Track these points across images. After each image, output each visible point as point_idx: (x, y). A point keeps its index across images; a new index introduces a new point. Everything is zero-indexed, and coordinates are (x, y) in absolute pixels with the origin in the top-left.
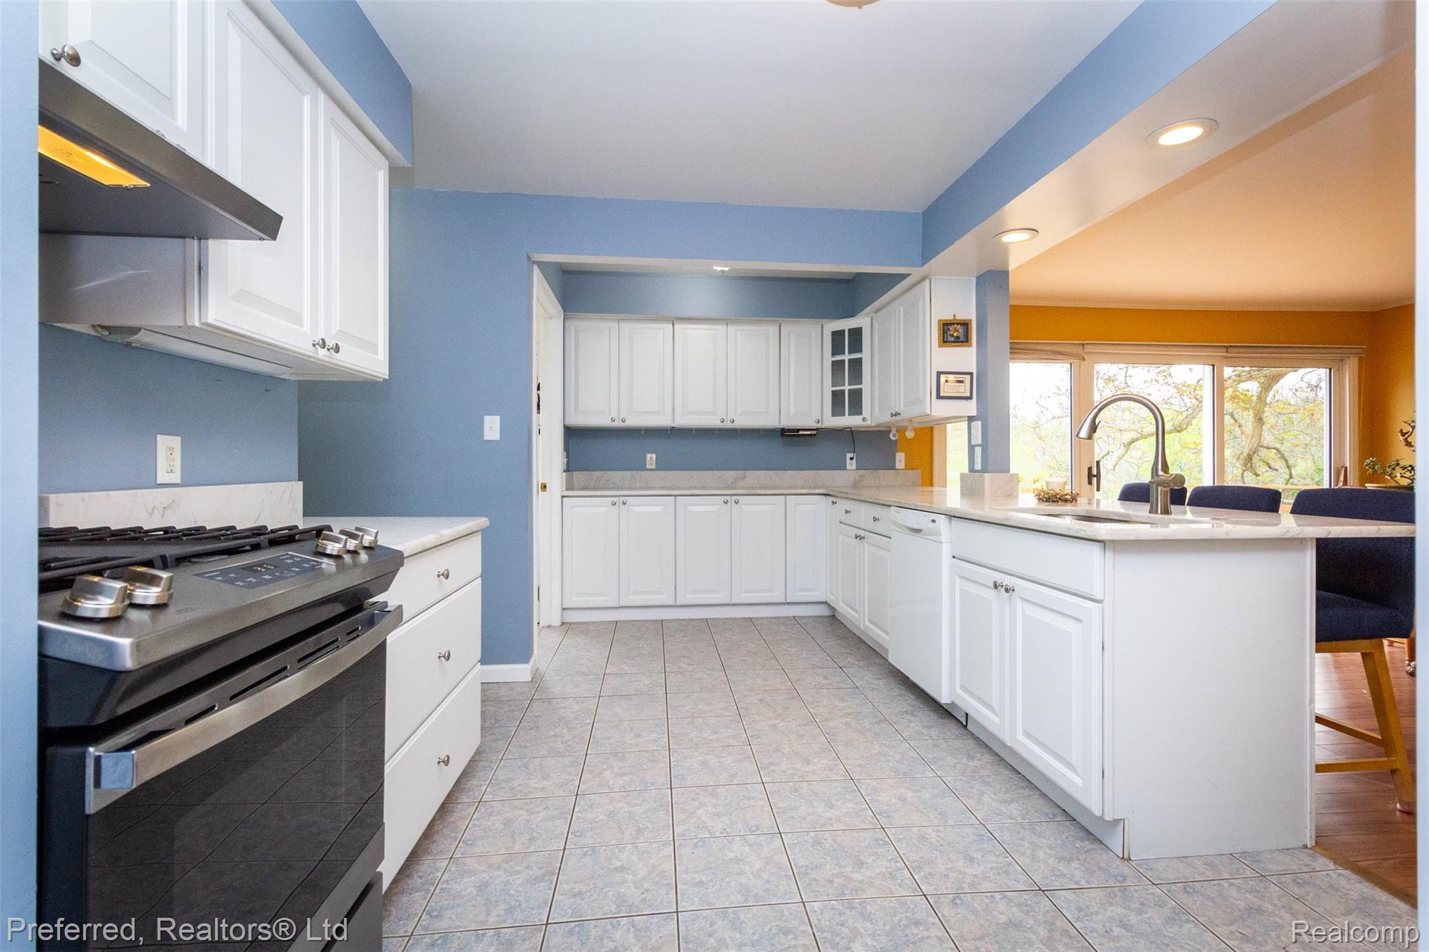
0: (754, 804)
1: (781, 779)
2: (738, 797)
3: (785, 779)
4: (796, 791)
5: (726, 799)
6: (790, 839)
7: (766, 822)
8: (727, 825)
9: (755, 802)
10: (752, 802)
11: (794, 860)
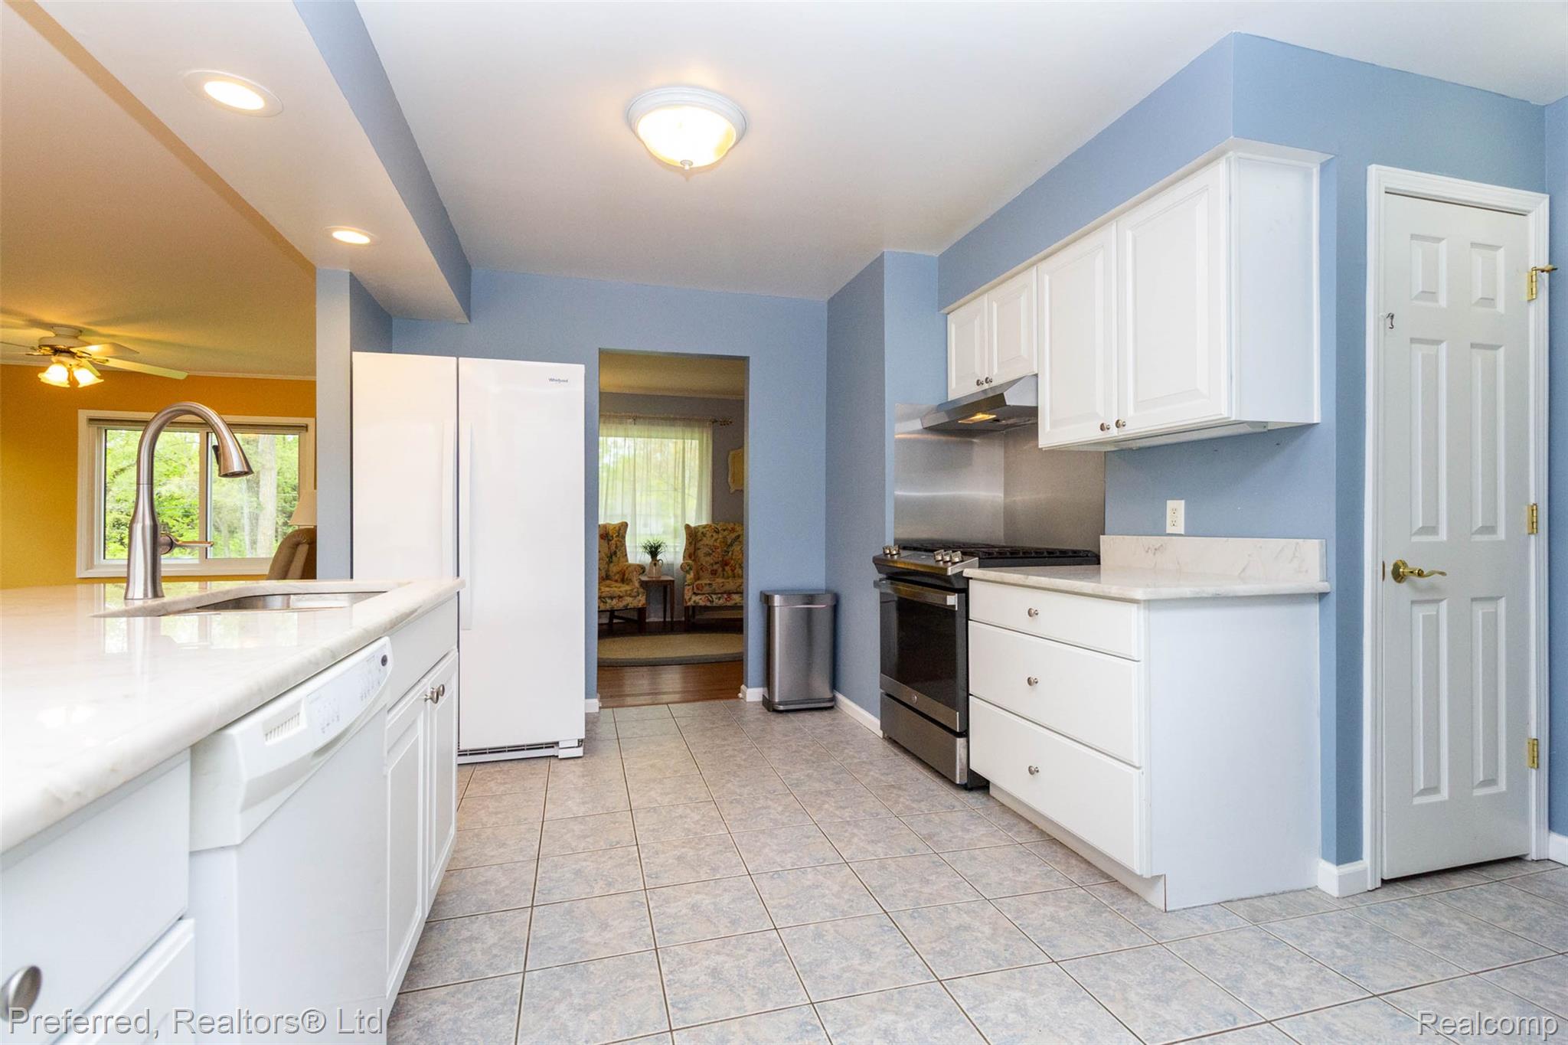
0: (782, 901)
1: (753, 937)
2: (801, 908)
3: (748, 938)
4: (733, 922)
5: (815, 903)
6: (740, 870)
7: (765, 884)
8: (803, 878)
9: (780, 903)
10: (784, 902)
11: (736, 856)
